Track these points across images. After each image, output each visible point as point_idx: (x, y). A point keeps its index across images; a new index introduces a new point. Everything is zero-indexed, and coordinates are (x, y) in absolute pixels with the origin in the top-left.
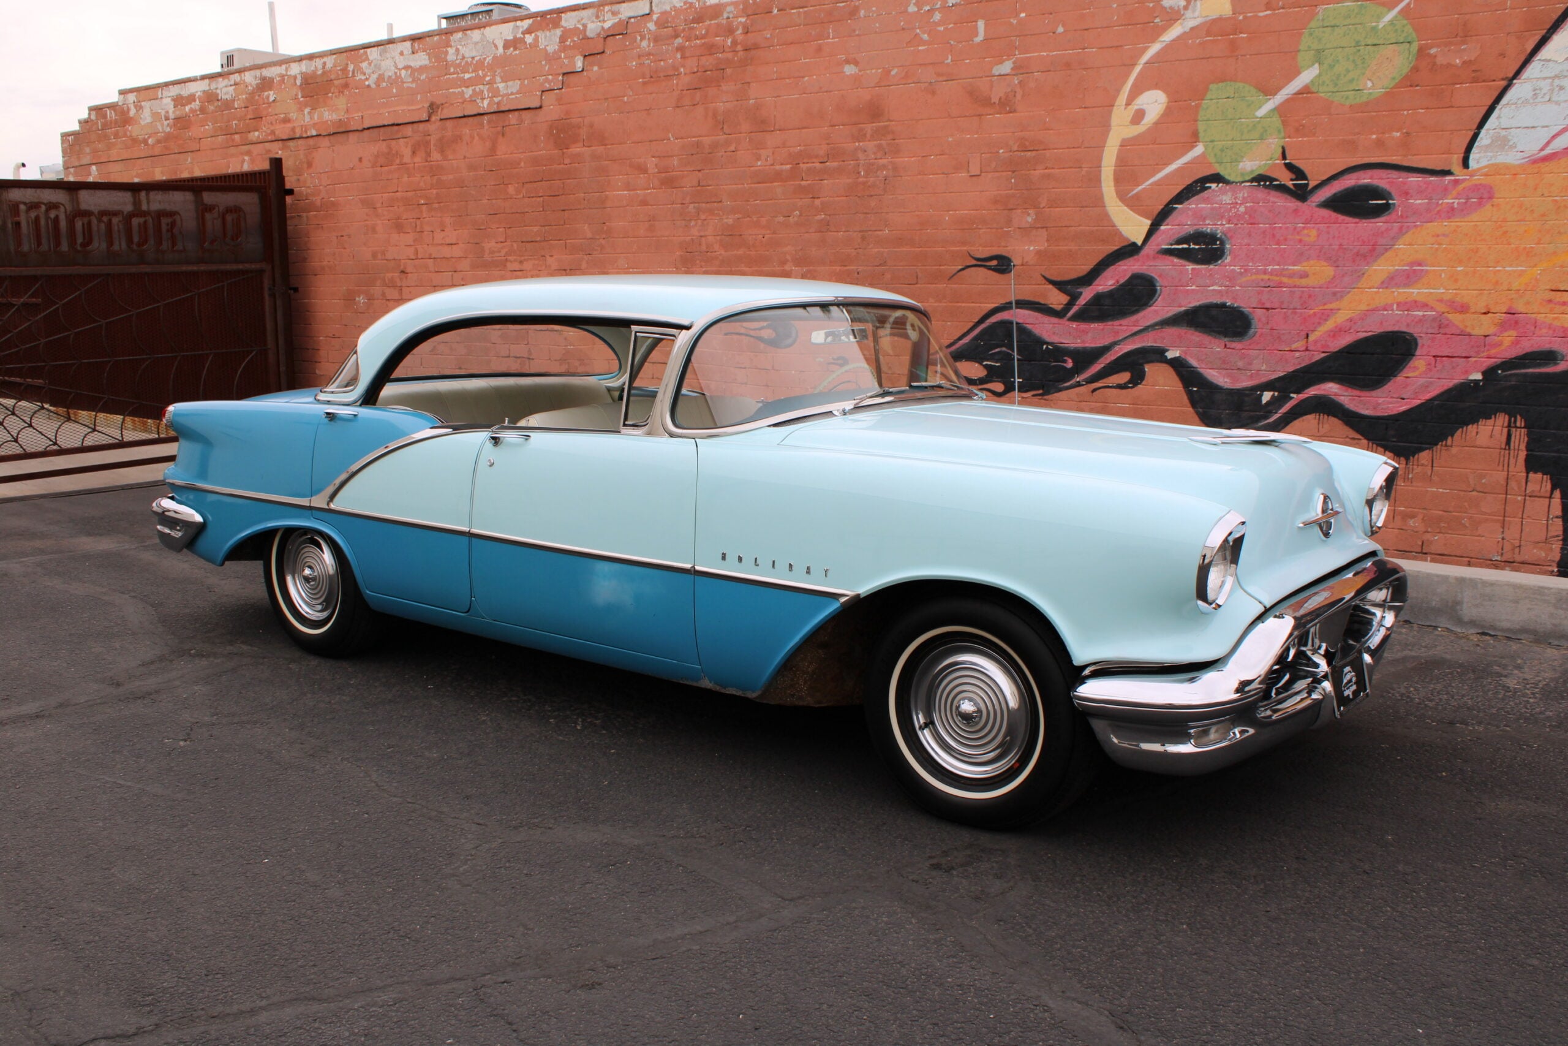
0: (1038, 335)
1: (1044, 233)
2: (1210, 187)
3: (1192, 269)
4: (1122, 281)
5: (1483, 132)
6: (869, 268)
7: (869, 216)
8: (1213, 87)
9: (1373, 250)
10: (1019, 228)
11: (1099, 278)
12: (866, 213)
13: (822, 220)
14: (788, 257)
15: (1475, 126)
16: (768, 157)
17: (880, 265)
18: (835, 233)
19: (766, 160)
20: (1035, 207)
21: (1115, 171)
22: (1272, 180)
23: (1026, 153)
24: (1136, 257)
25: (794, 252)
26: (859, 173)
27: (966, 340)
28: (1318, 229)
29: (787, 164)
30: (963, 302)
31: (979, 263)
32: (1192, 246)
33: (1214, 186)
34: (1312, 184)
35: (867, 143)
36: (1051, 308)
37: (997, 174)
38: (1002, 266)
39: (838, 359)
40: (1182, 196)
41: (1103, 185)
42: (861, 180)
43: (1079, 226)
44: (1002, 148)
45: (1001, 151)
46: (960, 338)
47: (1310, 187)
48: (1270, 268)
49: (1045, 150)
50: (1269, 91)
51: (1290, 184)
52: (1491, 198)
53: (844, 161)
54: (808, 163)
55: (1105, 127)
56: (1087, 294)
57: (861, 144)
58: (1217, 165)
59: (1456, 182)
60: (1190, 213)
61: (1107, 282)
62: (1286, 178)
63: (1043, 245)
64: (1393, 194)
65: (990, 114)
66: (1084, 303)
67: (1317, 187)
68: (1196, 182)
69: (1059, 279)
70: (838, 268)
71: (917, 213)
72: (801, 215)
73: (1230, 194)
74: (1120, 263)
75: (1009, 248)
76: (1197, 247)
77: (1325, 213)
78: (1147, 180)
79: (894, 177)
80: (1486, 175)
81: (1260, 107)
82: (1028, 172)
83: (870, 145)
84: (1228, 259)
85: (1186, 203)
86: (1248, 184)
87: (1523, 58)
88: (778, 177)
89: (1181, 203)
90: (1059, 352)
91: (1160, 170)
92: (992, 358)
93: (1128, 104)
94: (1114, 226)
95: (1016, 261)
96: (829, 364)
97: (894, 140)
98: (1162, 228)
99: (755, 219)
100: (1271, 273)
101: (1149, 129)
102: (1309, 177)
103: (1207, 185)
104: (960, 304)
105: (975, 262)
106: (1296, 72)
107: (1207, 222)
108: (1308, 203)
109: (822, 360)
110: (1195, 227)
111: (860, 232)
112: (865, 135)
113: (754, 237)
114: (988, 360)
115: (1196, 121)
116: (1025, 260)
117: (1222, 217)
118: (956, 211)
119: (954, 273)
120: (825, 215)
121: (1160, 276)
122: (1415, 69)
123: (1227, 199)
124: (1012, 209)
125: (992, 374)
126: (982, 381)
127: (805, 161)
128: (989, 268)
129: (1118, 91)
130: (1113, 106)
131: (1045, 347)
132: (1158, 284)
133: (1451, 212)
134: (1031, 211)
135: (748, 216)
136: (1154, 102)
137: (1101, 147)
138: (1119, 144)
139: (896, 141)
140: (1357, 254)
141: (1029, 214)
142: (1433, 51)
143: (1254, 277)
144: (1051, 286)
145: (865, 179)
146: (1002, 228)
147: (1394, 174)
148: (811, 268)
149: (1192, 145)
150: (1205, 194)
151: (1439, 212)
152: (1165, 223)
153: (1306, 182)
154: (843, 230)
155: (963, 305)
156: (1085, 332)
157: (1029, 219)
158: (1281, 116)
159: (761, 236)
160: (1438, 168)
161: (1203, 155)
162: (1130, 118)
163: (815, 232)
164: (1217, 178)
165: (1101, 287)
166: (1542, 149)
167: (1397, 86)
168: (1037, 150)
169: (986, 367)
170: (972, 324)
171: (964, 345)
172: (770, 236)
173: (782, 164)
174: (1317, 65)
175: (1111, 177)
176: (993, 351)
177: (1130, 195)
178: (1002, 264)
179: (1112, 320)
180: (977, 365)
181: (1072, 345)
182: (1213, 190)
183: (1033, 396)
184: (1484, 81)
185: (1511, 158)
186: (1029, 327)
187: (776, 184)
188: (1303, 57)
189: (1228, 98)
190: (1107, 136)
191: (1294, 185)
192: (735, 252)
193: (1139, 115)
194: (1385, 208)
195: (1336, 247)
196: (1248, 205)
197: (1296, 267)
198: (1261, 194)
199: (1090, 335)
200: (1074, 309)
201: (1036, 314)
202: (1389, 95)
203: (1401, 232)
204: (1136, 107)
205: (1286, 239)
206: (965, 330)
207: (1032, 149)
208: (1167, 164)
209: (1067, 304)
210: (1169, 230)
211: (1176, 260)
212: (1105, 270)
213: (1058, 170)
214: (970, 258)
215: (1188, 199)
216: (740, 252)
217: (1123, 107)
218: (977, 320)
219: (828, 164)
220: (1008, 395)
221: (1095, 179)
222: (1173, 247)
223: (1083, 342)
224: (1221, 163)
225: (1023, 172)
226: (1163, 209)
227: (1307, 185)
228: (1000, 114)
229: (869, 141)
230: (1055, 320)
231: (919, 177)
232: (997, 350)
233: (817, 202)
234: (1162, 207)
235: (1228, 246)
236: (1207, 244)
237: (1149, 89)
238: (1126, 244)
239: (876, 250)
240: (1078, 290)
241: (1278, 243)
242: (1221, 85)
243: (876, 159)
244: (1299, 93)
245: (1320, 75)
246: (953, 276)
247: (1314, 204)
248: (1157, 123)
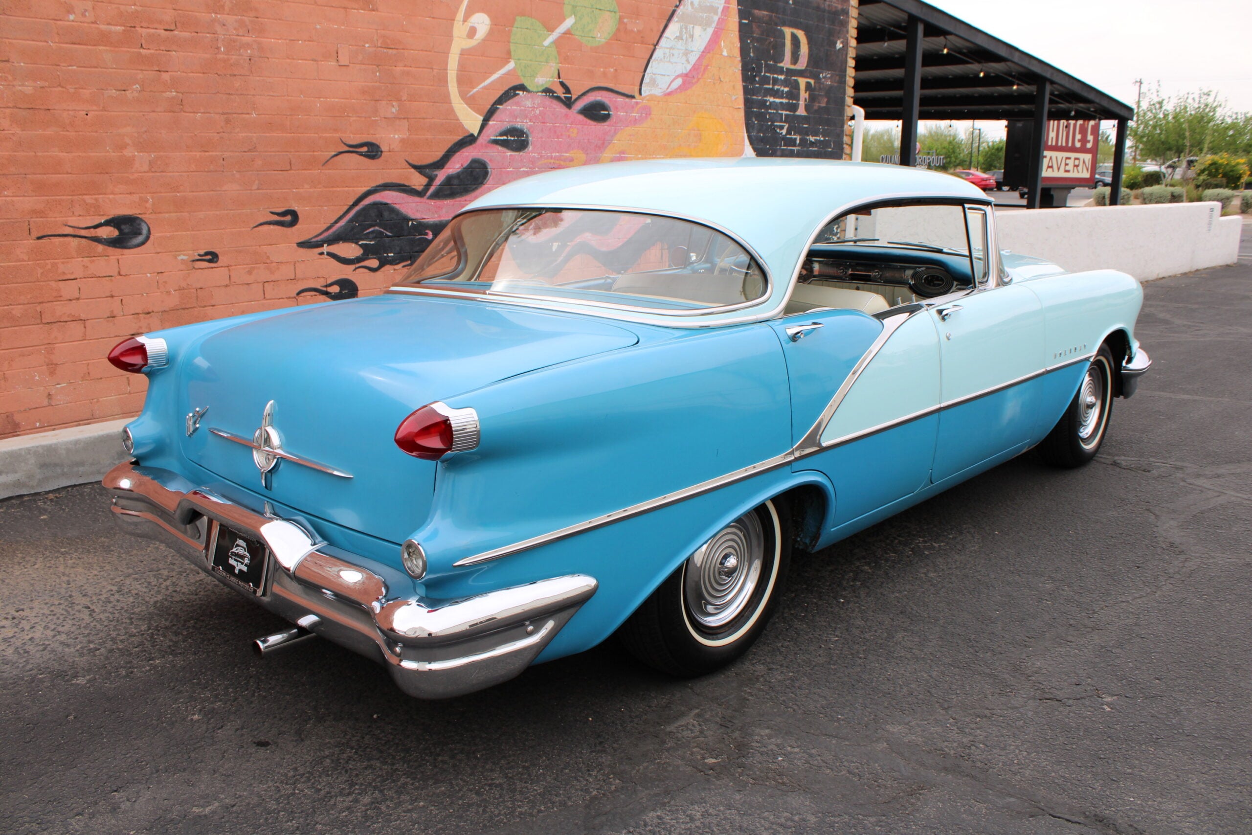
0: (404, 213)
1: (405, 123)
2: (519, 94)
3: (511, 155)
4: (465, 165)
5: (646, 74)
6: (237, 153)
7: (232, 97)
8: (518, 18)
9: (603, 143)
10: (385, 118)
11: (450, 162)
12: (229, 94)
13: (173, 98)
14: (127, 140)
15: (643, 70)
16: (86, 10)
17: (250, 151)
18: (192, 115)
19: (84, 15)
20: (399, 100)
21: (457, 74)
22: (553, 92)
23: (388, 50)
24: (474, 145)
25: (136, 135)
26: (218, 48)
27: (342, 223)
28: (578, 129)
29: (117, 25)
30: (338, 187)
31: (351, 149)
32: (509, 138)
33: (521, 93)
34: (574, 97)
35: (226, 16)
36: (414, 189)
37: (363, 67)
38: (373, 152)
39: (207, 254)
40: (501, 100)
41: (449, 85)
42: (220, 56)
43: (433, 118)
44: (367, 43)
45: (367, 45)
46: (336, 222)
47: (573, 99)
48: (554, 154)
49: (403, 49)
50: (551, 30)
51: (563, 96)
52: (650, 114)
53: (197, 33)
54: (148, 28)
55: (449, 36)
56: (441, 176)
57: (219, 16)
58: (522, 78)
59: (637, 103)
60: (508, 113)
61: (455, 166)
62: (560, 92)
63: (405, 135)
64: (612, 108)
65: (355, 9)
66: (439, 183)
67: (576, 99)
68: (510, 89)
69: (419, 164)
70: (198, 154)
71: (288, 98)
72: (143, 90)
73: (530, 100)
74: (464, 150)
75: (377, 136)
76: (512, 139)
77: (581, 117)
78: (479, 84)
79: (260, 57)
80: (648, 100)
81: (545, 39)
82: (390, 68)
83: (231, 20)
84: (530, 148)
85: (505, 105)
86: (540, 94)
87: (659, 34)
88: (104, 39)
89: (501, 104)
90: (421, 227)
91: (489, 77)
92: (367, 237)
93: (465, 21)
94: (458, 119)
95: (384, 148)
96: (193, 261)
97: (257, 18)
98: (491, 123)
99: (72, 91)
100: (556, 158)
101: (479, 43)
102: (572, 92)
103: (517, 92)
104: (334, 189)
105: (347, 149)
106: (562, 19)
107: (518, 120)
108: (572, 110)
109: (185, 258)
110: (511, 123)
111: (223, 114)
112: (223, 6)
113: (71, 113)
114: (363, 240)
115: (509, 42)
116: (392, 147)
117: (526, 117)
118: (327, 98)
119: (328, 158)
120: (178, 92)
121: (491, 160)
122: (618, 30)
123: (529, 103)
124: (378, 100)
125: (368, 252)
126: (358, 260)
127: (142, 25)
128: (361, 154)
129: (457, 9)
130: (454, 20)
131: (410, 223)
132: (489, 167)
133: (635, 122)
134: (394, 103)
135: (60, 85)
136: (482, 22)
137: (446, 53)
138: (459, 52)
139: (259, 19)
140: (596, 146)
141: (393, 106)
142: (625, 20)
143: (546, 161)
144: (413, 170)
145: (226, 57)
146: (370, 117)
147: (611, 95)
148: (162, 154)
149: (507, 62)
150: (516, 99)
151: (630, 121)
152: (492, 119)
153: (569, 96)
154: (202, 111)
155: (338, 189)
156: (440, 208)
157: (394, 110)
158: (557, 48)
159: (85, 113)
160: (630, 94)
161: (514, 70)
162: (466, 33)
163: (165, 112)
164: (522, 88)
165: (451, 170)
166: (668, 88)
167: (610, 39)
168: (397, 49)
169: (361, 246)
170: (345, 208)
171: (341, 227)
172: (97, 113)
173: (109, 24)
174: (573, 16)
175: (455, 80)
176: (368, 231)
177: (468, 95)
178: (372, 151)
179: (459, 197)
180: (353, 245)
181: (432, 220)
182: (521, 97)
183: (404, 267)
184: (646, 44)
185: (657, 92)
186: (397, 206)
187: (101, 48)
188: (567, 9)
189: (527, 29)
190: (451, 45)
191: (565, 97)
192: (40, 132)
193: (472, 32)
194: (607, 117)
195: (586, 141)
196: (541, 109)
197: (567, 155)
198: (548, 101)
199: (444, 210)
200: (432, 189)
201: (402, 195)
202: (607, 43)
203: (616, 132)
204: (471, 25)
205: (562, 135)
206: (341, 213)
207: (393, 47)
208: (492, 73)
209: (425, 186)
210: (496, 125)
211: (500, 148)
212: (453, 155)
213: (414, 69)
214: (343, 145)
215: (506, 101)
216: (50, 132)
217: (461, 23)
218: (351, 203)
219: (176, 32)
220: (383, 269)
221: (444, 80)
222: (498, 138)
223: (440, 216)
224: (524, 77)
225: (386, 67)
226: (490, 108)
227: (571, 98)
228: (364, 10)
229: (228, 14)
230: (417, 199)
231: (288, 61)
232: (371, 230)
233: (166, 76)
234: (489, 107)
235: (530, 138)
236: (518, 137)
237: (478, 12)
238: (467, 134)
239: (243, 135)
240: (435, 173)
241: (558, 138)
242: (523, 18)
243: (237, 35)
244: (565, 33)
245: (575, 23)
246: (328, 161)
247: (575, 111)
248: (484, 40)
